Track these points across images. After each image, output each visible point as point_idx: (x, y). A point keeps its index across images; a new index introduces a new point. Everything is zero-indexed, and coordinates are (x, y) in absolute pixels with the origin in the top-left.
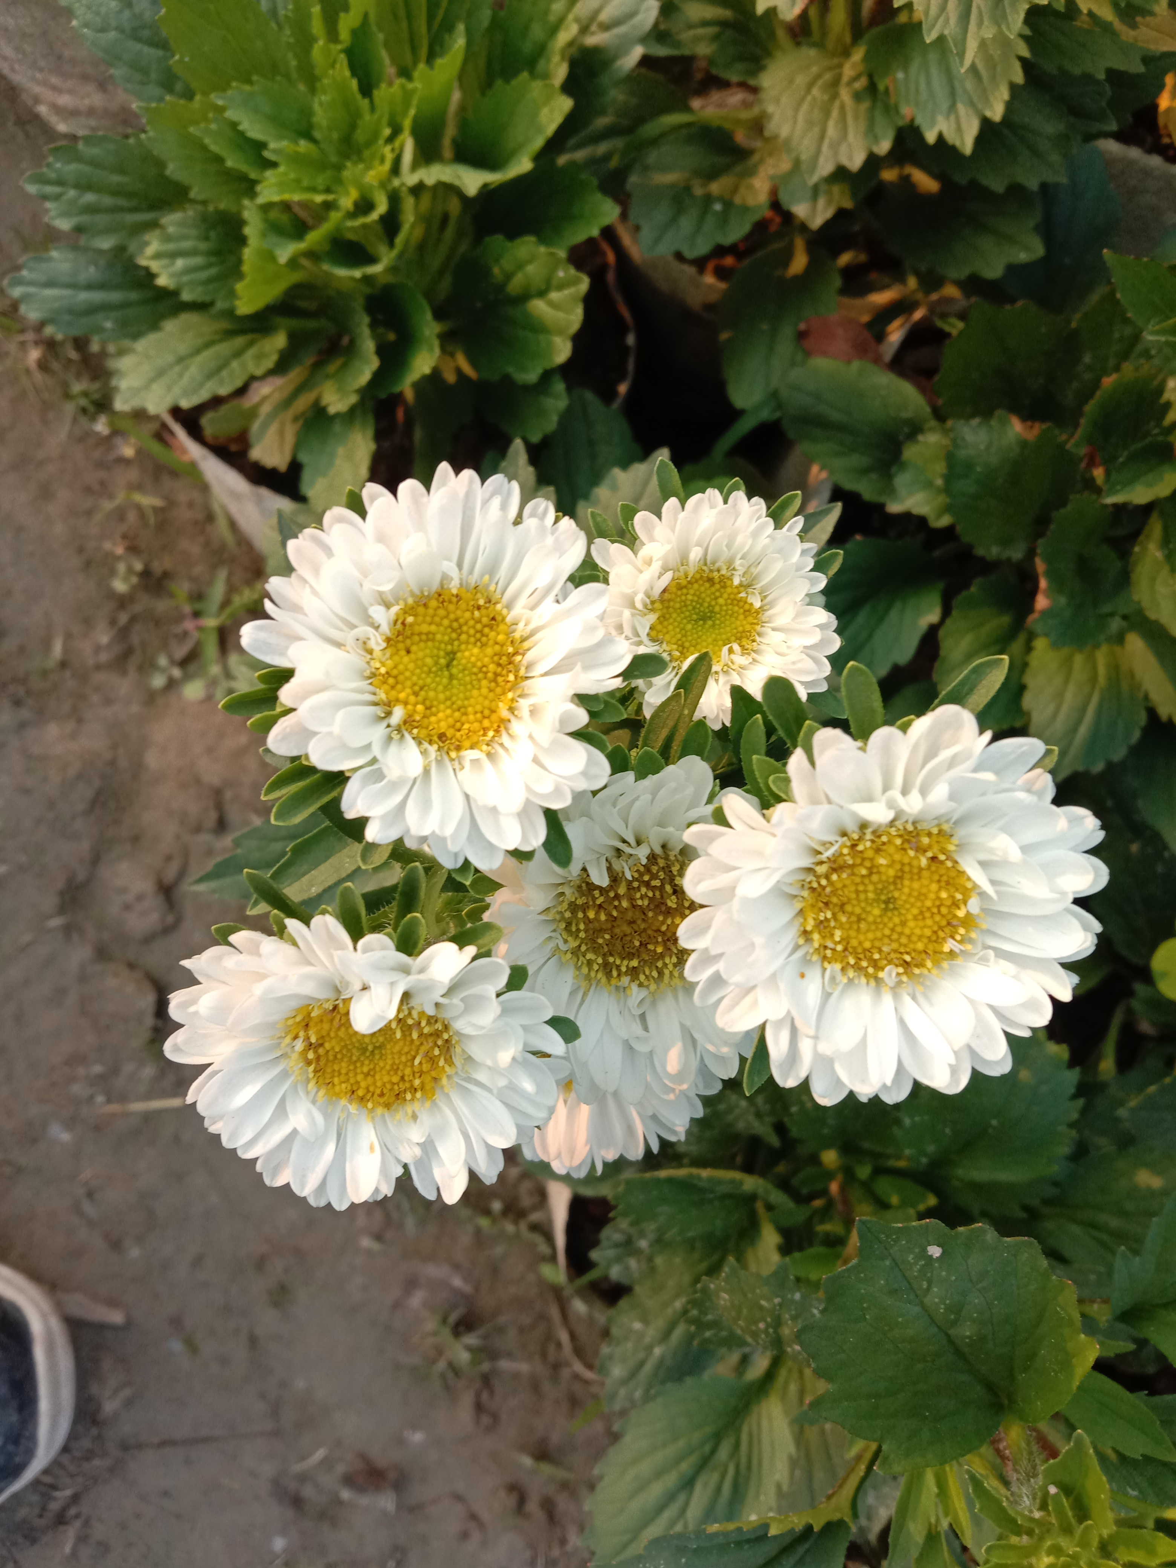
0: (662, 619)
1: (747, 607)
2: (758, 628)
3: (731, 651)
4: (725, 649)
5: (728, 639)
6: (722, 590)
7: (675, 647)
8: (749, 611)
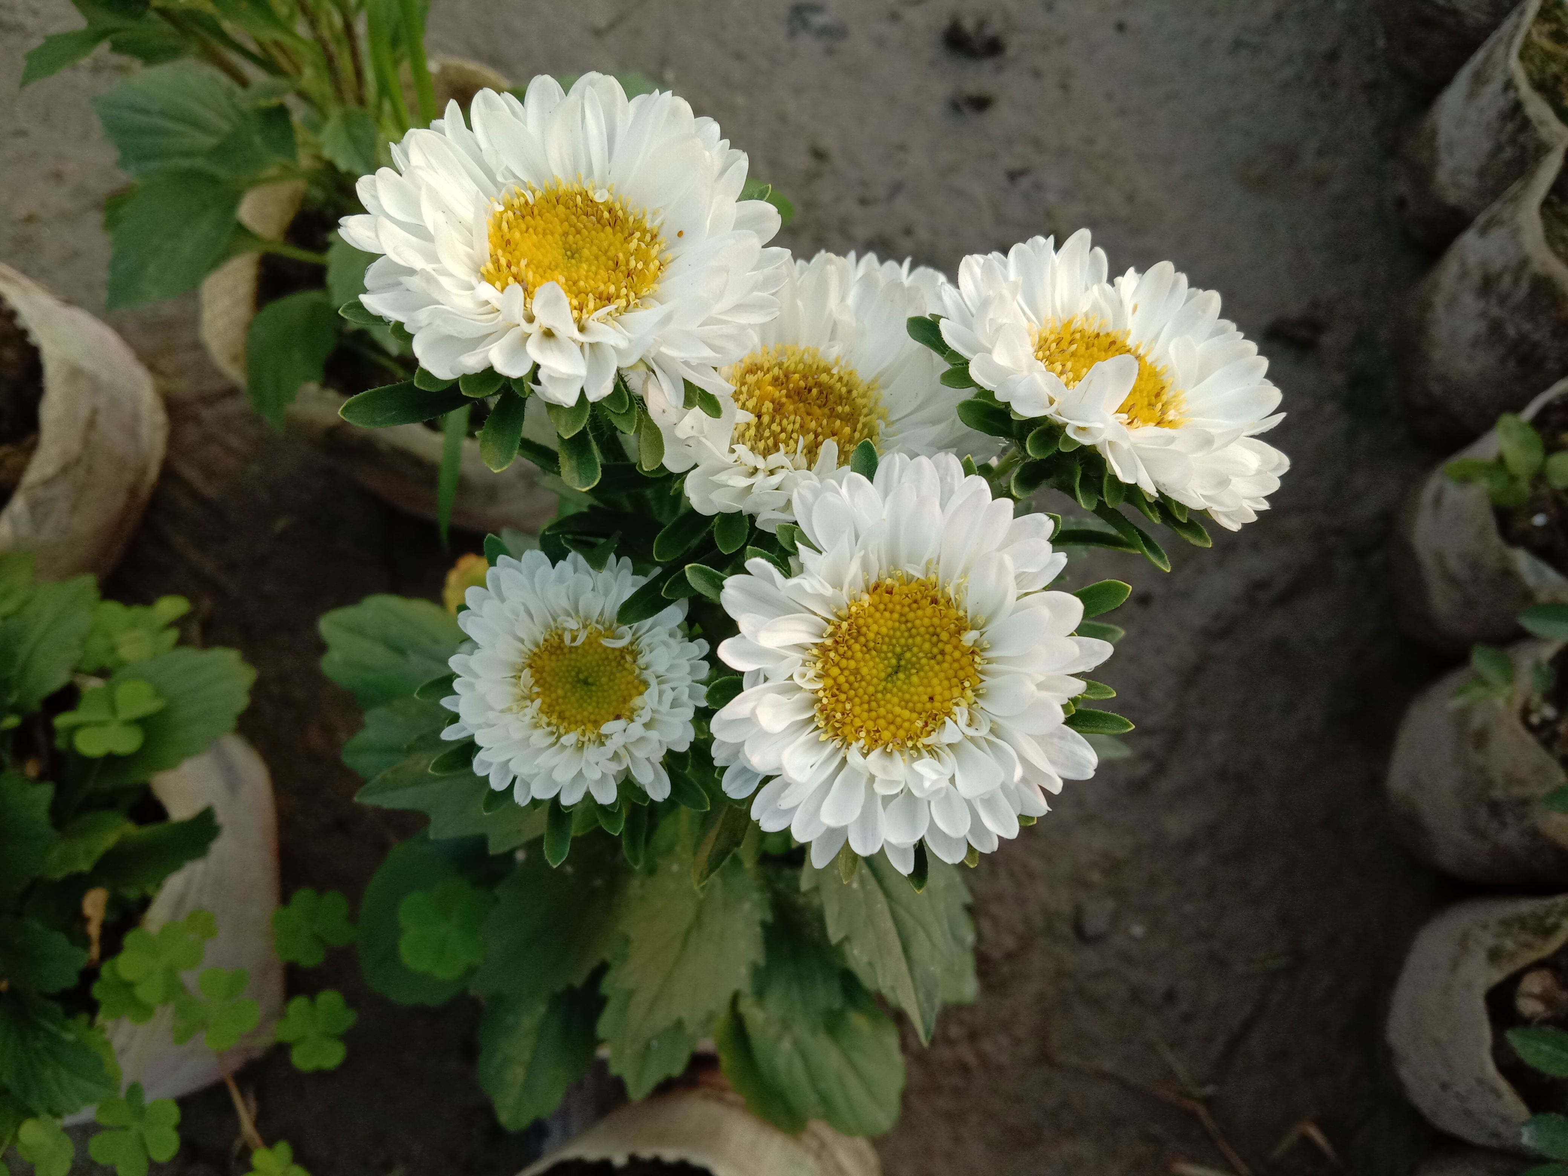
0: (627, 698)
1: (538, 675)
2: (536, 650)
3: (574, 639)
4: (578, 643)
5: (570, 652)
6: (554, 703)
7: (627, 666)
8: (537, 672)
